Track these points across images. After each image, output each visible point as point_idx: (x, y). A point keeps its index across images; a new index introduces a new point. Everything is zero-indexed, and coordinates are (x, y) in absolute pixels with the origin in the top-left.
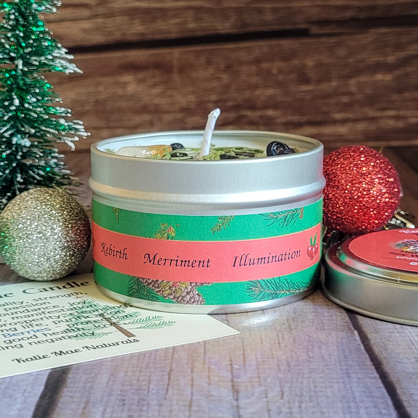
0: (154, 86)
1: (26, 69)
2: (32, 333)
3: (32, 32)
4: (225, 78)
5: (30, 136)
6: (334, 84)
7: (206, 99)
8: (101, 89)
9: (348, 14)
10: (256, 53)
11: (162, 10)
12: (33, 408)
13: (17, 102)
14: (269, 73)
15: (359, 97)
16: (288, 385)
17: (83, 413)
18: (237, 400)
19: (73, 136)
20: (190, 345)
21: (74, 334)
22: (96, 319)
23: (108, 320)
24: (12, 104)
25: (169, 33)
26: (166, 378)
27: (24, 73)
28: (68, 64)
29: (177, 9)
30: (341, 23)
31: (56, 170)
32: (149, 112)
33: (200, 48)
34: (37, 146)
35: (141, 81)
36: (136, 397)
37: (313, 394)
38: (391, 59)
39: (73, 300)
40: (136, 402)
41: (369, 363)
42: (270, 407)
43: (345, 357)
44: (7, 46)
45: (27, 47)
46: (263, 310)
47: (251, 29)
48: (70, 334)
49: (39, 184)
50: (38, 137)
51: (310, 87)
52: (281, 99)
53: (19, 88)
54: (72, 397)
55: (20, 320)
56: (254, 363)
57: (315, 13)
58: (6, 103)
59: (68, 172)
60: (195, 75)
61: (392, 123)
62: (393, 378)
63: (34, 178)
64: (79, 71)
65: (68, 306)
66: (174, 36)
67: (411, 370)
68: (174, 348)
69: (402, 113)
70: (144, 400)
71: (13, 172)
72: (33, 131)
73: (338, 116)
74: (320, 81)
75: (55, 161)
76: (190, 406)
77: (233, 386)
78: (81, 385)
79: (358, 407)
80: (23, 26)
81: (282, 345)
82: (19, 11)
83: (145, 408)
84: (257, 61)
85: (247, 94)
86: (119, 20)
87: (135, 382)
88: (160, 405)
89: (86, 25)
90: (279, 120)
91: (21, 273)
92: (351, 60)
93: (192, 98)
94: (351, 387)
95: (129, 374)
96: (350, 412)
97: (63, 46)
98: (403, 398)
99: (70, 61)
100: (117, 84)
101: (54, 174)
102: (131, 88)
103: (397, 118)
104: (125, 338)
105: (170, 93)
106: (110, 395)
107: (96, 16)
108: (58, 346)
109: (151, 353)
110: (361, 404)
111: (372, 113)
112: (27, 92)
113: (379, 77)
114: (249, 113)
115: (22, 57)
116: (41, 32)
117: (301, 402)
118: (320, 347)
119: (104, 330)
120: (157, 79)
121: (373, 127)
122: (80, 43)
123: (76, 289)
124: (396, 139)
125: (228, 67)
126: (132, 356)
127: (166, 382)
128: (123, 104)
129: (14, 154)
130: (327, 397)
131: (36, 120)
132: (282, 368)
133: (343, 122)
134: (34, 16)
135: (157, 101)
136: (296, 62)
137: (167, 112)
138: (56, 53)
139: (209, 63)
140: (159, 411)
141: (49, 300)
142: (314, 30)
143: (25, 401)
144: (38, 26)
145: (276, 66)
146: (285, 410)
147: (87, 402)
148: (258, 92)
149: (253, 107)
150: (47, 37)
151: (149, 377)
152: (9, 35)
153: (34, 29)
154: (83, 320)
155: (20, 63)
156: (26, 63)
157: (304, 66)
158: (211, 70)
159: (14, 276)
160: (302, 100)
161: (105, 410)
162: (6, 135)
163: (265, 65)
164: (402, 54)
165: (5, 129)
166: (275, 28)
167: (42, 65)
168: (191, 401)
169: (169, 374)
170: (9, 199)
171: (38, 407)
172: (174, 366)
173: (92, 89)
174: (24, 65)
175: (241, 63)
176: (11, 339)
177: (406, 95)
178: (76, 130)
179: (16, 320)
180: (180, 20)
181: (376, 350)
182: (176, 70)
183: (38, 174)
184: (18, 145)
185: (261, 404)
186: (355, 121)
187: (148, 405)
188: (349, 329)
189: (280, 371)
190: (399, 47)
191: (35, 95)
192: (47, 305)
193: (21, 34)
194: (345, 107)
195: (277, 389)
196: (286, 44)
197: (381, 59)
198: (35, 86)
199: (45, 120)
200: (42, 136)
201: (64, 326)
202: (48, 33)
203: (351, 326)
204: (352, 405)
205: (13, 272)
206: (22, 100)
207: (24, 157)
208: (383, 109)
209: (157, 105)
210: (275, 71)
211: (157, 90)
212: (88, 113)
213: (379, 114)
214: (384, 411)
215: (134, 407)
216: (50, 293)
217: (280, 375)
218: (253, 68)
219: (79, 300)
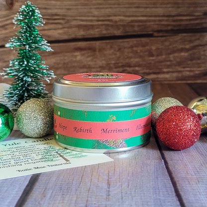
0: (88, 57)
1: (30, 49)
2: (27, 159)
3: (33, 34)
4: (118, 54)
5: (31, 77)
6: (164, 57)
7: (110, 62)
8: (66, 58)
9: (169, 28)
10: (131, 44)
11: (92, 25)
12: (22, 191)
13: (26, 63)
14: (136, 52)
15: (174, 62)
16: (131, 182)
17: (43, 193)
18: (109, 188)
19: (49, 77)
20: (92, 165)
21: (44, 160)
22: (54, 154)
23: (59, 154)
24: (23, 64)
25: (95, 35)
26: (80, 179)
27: (29, 51)
28: (47, 47)
29: (99, 25)
30: (167, 31)
31: (42, 91)
32: (86, 68)
33: (108, 41)
34: (34, 81)
35: (83, 55)
36: (67, 187)
37: (141, 186)
38: (187, 47)
39: (46, 146)
40: (66, 188)
41: (167, 173)
42: (123, 191)
43: (157, 170)
44: (22, 40)
45: (30, 40)
46: (125, 152)
47: (129, 34)
48: (42, 160)
49: (34, 97)
50: (35, 78)
51: (154, 58)
52: (141, 63)
53: (27, 57)
54: (40, 186)
55: (22, 154)
56: (118, 173)
57: (156, 27)
58: (21, 63)
59: (47, 92)
60: (105, 52)
61: (188, 73)
62: (176, 179)
63: (32, 95)
64: (52, 50)
65: (43, 148)
66: (97, 36)
67: (184, 176)
68: (85, 166)
69: (192, 69)
70: (70, 188)
71: (24, 92)
72: (32, 75)
73: (165, 70)
74: (158, 56)
75: (42, 87)
76: (89, 190)
77: (108, 182)
78: (44, 181)
79: (159, 192)
80: (29, 31)
81: (131, 165)
82: (28, 25)
83: (70, 191)
84: (132, 47)
85: (127, 61)
86: (74, 29)
87: (67, 180)
88: (76, 190)
89: (60, 31)
90: (141, 72)
91: (26, 134)
92: (171, 47)
93: (104, 62)
94: (158, 183)
95: (65, 177)
96: (156, 194)
97: (46, 40)
98: (179, 188)
99: (49, 46)
100: (73, 56)
101: (41, 93)
102: (79, 58)
103: (190, 71)
104: (66, 162)
105: (95, 60)
106: (56, 186)
107: (64, 28)
108: (36, 165)
109: (75, 168)
110: (161, 190)
111: (180, 69)
112: (30, 59)
113: (183, 54)
114: (128, 69)
115: (28, 44)
116: (37, 34)
117: (136, 189)
118: (147, 167)
119: (57, 159)
120: (90, 54)
121: (180, 75)
122: (57, 39)
123: (48, 141)
124: (190, 80)
125: (119, 49)
126: (67, 169)
127: (80, 180)
128: (75, 64)
129: (24, 85)
130: (147, 187)
131: (34, 70)
132: (130, 175)
133: (168, 73)
134: (34, 27)
135: (90, 63)
136: (148, 47)
137: (94, 68)
138: (43, 43)
139: (111, 47)
140: (76, 192)
141: (36, 146)
142: (156, 34)
143: (20, 188)
144: (35, 32)
145: (139, 49)
146: (128, 192)
147: (46, 189)
148: (132, 60)
149: (130, 66)
150: (39, 36)
151: (73, 178)
152: (23, 35)
153: (34, 33)
154: (49, 154)
155: (27, 47)
156: (30, 47)
157: (151, 49)
158: (112, 51)
159: (22, 136)
160: (150, 63)
161: (53, 192)
162: (21, 76)
163: (135, 49)
164: (192, 45)
165: (20, 74)
166: (139, 33)
167: (36, 48)
168: (90, 189)
169: (82, 177)
170: (22, 103)
171: (25, 190)
172: (84, 174)
173: (62, 58)
174: (29, 48)
175: (125, 48)
176: (17, 162)
177: (194, 62)
178: (51, 74)
179: (21, 154)
180: (100, 30)
181: (170, 168)
182: (97, 50)
183: (34, 93)
184: (26, 81)
185: (119, 190)
186: (173, 72)
187: (71, 190)
188: (160, 159)
189: (129, 176)
190: (191, 41)
191: (33, 60)
192: (35, 148)
193: (28, 35)
194: (168, 67)
195: (127, 184)
196: (144, 40)
197: (183, 46)
198: (33, 57)
199: (37, 70)
200: (36, 77)
201: (40, 157)
202: (39, 34)
203: (161, 158)
204: (157, 190)
205: (23, 134)
206: (28, 62)
207: (28, 86)
208: (184, 68)
209: (89, 65)
210: (139, 51)
211: (89, 59)
212: (60, 68)
213: (182, 69)
214: (170, 193)
215: (65, 191)
216: (37, 143)
217: (129, 178)
218: (130, 50)
219: (48, 146)
